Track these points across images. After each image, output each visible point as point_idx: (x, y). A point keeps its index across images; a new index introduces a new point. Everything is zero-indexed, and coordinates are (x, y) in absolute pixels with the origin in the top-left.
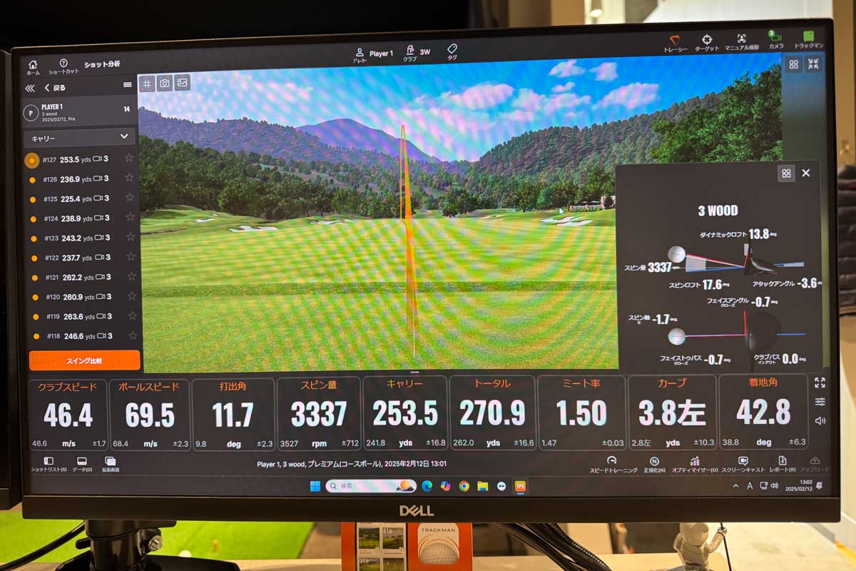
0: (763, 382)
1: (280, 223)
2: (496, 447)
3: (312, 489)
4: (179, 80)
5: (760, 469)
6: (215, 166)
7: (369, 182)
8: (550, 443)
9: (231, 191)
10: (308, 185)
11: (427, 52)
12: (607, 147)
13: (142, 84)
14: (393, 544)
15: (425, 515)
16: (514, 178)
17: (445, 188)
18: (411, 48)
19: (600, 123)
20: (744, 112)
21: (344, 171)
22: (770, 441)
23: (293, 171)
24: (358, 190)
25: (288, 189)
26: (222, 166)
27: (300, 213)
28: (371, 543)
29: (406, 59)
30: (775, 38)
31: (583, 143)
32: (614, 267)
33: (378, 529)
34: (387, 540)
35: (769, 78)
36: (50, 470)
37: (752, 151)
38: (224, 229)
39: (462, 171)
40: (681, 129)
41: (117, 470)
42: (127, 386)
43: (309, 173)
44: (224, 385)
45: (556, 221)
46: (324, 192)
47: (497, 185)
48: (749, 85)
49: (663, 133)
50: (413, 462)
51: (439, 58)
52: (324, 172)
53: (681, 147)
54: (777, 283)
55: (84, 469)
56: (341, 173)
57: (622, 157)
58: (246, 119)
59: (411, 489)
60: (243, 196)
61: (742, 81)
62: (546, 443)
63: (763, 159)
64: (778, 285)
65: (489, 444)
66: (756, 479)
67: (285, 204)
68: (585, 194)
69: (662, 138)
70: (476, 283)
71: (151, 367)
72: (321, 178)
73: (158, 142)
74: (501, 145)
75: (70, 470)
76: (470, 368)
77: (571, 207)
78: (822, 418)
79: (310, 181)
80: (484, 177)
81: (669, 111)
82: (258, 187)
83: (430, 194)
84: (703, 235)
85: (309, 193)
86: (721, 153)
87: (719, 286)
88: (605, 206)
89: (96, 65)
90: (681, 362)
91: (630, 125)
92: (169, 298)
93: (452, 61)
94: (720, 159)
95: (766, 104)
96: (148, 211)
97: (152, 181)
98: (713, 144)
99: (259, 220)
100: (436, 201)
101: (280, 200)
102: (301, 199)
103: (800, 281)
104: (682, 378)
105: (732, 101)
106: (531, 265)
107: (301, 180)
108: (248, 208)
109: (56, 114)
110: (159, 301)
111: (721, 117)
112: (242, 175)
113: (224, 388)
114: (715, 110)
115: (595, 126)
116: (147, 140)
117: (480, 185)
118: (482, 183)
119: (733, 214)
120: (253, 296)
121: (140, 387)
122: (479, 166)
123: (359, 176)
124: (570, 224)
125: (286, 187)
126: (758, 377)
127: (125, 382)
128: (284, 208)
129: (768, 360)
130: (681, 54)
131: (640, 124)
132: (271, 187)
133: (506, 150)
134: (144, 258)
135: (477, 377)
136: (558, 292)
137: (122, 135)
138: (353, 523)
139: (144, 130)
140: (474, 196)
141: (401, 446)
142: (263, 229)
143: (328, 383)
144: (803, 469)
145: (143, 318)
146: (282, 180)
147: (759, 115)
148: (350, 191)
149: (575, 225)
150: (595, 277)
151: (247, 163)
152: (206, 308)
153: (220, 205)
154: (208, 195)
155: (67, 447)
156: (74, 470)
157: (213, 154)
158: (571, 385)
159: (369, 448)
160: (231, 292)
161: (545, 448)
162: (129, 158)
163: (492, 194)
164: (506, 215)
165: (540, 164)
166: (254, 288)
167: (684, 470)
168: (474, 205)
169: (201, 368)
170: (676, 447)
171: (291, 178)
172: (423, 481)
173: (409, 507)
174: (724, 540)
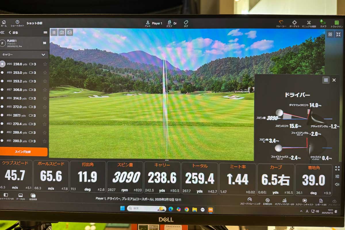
0: (314, 167)
1: (110, 94)
2: (201, 193)
3: (121, 209)
4: (68, 31)
5: (312, 205)
6: (83, 69)
7: (149, 78)
8: (224, 192)
9: (90, 80)
10: (123, 78)
12: (251, 66)
13: (52, 32)
15: (170, 221)
16: (211, 78)
17: (182, 82)
18: (170, 22)
19: (249, 56)
20: (309, 54)
21: (139, 73)
22: (316, 193)
23: (117, 72)
24: (144, 81)
25: (114, 80)
27: (119, 90)
29: (167, 26)
30: (323, 23)
31: (241, 64)
32: (253, 118)
33: (147, 226)
35: (320, 40)
36: (6, 199)
37: (312, 70)
38: (86, 96)
39: (190, 74)
40: (283, 60)
41: (36, 199)
42: (41, 163)
43: (123, 73)
44: (84, 164)
45: (229, 97)
46: (130, 82)
47: (204, 81)
48: (311, 42)
49: (275, 61)
50: (167, 199)
51: (180, 26)
52: (130, 73)
53: (283, 67)
55: (21, 199)
56: (138, 74)
57: (257, 71)
58: (97, 49)
59: (164, 210)
60: (95, 83)
61: (309, 40)
62: (222, 192)
63: (316, 74)
64: (321, 127)
65: (198, 192)
66: (310, 209)
67: (113, 86)
68: (241, 86)
69: (275, 63)
70: (194, 122)
71: (53, 155)
72: (129, 76)
73: (58, 58)
74: (206, 64)
75: (15, 199)
76: (191, 159)
77: (235, 91)
78: (338, 183)
79: (124, 77)
80: (199, 78)
81: (278, 52)
82: (101, 79)
83: (175, 84)
84: (290, 105)
85: (123, 82)
86: (299, 71)
87: (297, 126)
88: (250, 91)
89: (32, 24)
90: (280, 158)
91: (261, 57)
92: (61, 126)
93: (186, 28)
94: (299, 73)
96: (53, 87)
97: (55, 74)
98: (295, 67)
99: (102, 93)
100: (178, 87)
101: (111, 85)
102: (120, 84)
103: (330, 126)
104: (280, 165)
105: (304, 49)
106: (217, 116)
107: (120, 76)
108: (97, 88)
109: (13, 44)
110: (55, 127)
111: (299, 55)
112: (94, 73)
113: (84, 165)
114: (297, 53)
115: (246, 57)
116: (53, 57)
117: (197, 81)
120: (98, 126)
121: (47, 164)
122: (197, 73)
123: (145, 75)
124: (235, 99)
125: (114, 79)
126: (312, 166)
127: (40, 161)
128: (113, 88)
129: (316, 158)
130: (284, 28)
131: (266, 57)
132: (107, 79)
133: (208, 66)
134: (50, 108)
135: (194, 163)
136: (229, 127)
137: (42, 54)
138: (137, 224)
139: (53, 53)
140: (194, 85)
141: (160, 192)
142: (103, 97)
143: (129, 164)
144: (330, 205)
145: (50, 134)
146: (112, 76)
147: (315, 55)
148: (141, 81)
149: (237, 99)
150: (245, 121)
151: (97, 68)
152: (77, 130)
153: (84, 86)
154: (80, 81)
155: (14, 189)
156: (17, 199)
157: (82, 64)
158: (234, 167)
159: (146, 192)
160: (88, 123)
161: (222, 194)
162: (45, 64)
163: (202, 85)
164: (208, 93)
165: (223, 73)
166: (98, 122)
167: (280, 204)
168: (194, 89)
169: (74, 156)
170: (277, 194)
171: (116, 75)
172: (169, 207)
173: (163, 218)
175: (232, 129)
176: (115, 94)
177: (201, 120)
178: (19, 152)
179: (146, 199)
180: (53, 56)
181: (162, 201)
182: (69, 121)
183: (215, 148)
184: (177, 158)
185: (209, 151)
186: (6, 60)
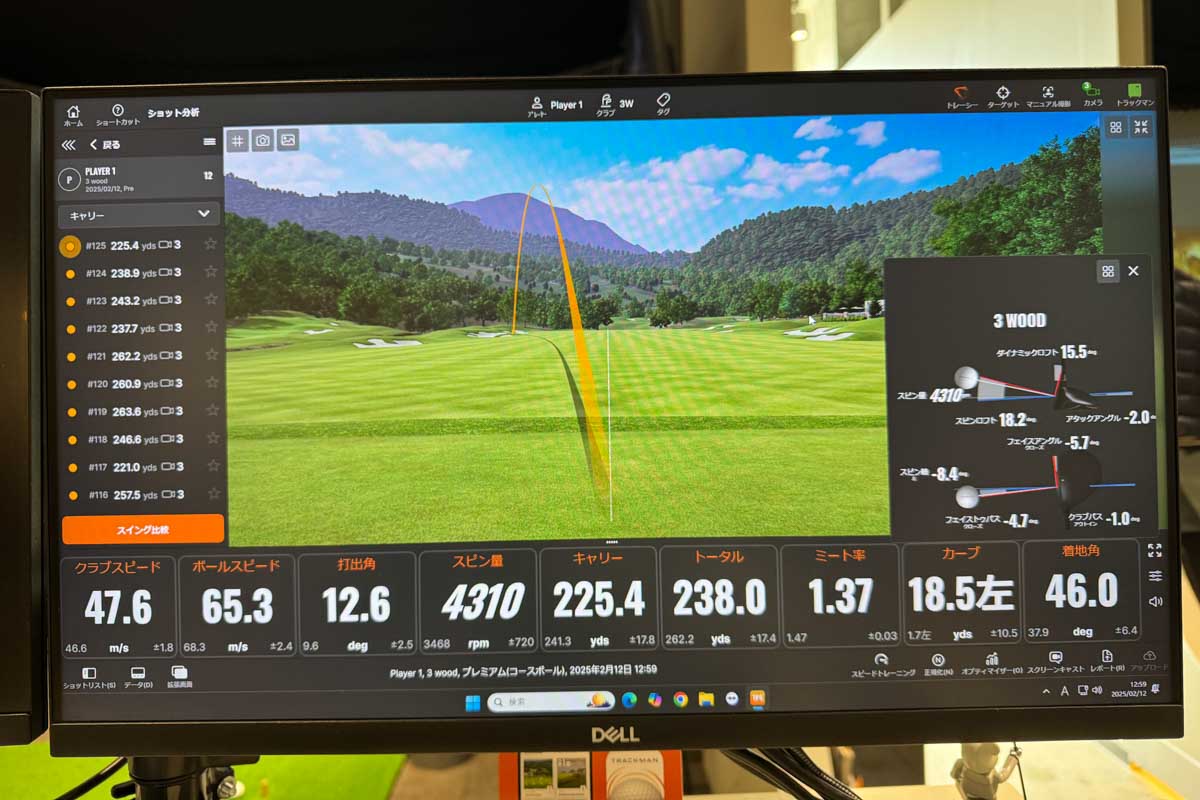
0: (1081, 550)
1: (424, 336)
2: (724, 645)
3: (468, 707)
4: (284, 137)
5: (1078, 669)
6: (333, 257)
7: (549, 280)
8: (798, 638)
9: (357, 291)
10: (464, 283)
11: (630, 104)
12: (872, 234)
13: (230, 141)
14: (572, 781)
15: (627, 740)
16: (747, 275)
17: (655, 288)
18: (607, 99)
19: (863, 202)
20: (1052, 189)
22: (1091, 630)
23: (444, 264)
24: (534, 290)
25: (437, 288)
26: (345, 256)
27: (452, 321)
28: (541, 780)
29: (600, 113)
30: (1091, 92)
31: (839, 229)
32: (884, 397)
33: (550, 762)
34: (564, 776)
35: (1085, 145)
36: (91, 686)
37: (1063, 242)
38: (345, 344)
39: (678, 264)
40: (970, 211)
41: (190, 684)
42: (205, 566)
43: (465, 266)
44: (344, 563)
45: (806, 334)
46: (486, 295)
47: (724, 285)
48: (1058, 154)
49: (947, 216)
50: (610, 668)
51: (645, 112)
52: (487, 265)
53: (971, 235)
54: (1098, 417)
55: (140, 685)
56: (510, 267)
57: (893, 248)
58: (379, 191)
59: (607, 705)
60: (373, 299)
61: (1050, 148)
62: (793, 638)
63: (1078, 252)
64: (1099, 421)
65: (715, 640)
66: (1073, 682)
67: (433, 309)
68: (843, 297)
69: (946, 223)
70: (695, 418)
71: (240, 537)
72: (483, 274)
73: (253, 222)
74: (730, 230)
75: (120, 687)
76: (688, 536)
77: (825, 314)
78: (1158, 598)
79: (467, 278)
80: (706, 274)
81: (955, 187)
82: (395, 286)
83: (632, 295)
84: (1001, 353)
85: (465, 293)
86: (1023, 243)
87: (1022, 420)
88: (871, 313)
89: (165, 114)
90: (974, 524)
91: (903, 204)
92: (268, 442)
93: (663, 117)
94: (1022, 252)
95: (1081, 179)
96: (237, 318)
97: (242, 276)
98: (1011, 232)
99: (397, 331)
100: (641, 306)
101: (426, 304)
102: (455, 302)
103: (1128, 416)
104: (974, 546)
105: (1037, 175)
106: (769, 394)
107: (455, 276)
108: (380, 315)
109: (106, 181)
110: (249, 445)
111: (1022, 195)
112: (371, 269)
114: (1015, 187)
115: (856, 206)
116: (236, 219)
117: (701, 284)
118: (704, 281)
119: (1039, 326)
120: (386, 437)
121: (223, 567)
122: (700, 258)
123: (535, 271)
124: (825, 338)
125: (434, 285)
126: (1074, 544)
127: (201, 559)
128: (431, 315)
129: (1087, 521)
130: (972, 110)
131: (916, 204)
132: (413, 285)
133: (736, 236)
134: (230, 385)
135: (699, 549)
136: (807, 430)
137: (200, 212)
138: (516, 754)
139: (233, 206)
140: (693, 300)
141: (593, 646)
142: (401, 344)
143: (491, 558)
144: (1134, 667)
145: (230, 469)
146: (427, 277)
147: (1071, 193)
148: (522, 291)
149: (831, 338)
150: (858, 410)
151: (378, 254)
152: (322, 452)
153: (340, 311)
154: (324, 296)
155: (116, 653)
156: (127, 685)
157: (331, 239)
158: (827, 558)
159: (548, 648)
160: (355, 431)
161: (792, 644)
162: (210, 244)
163: (718, 296)
164: (738, 324)
165: (782, 256)
166: (387, 425)
167: (978, 671)
168: (694, 311)
169: (311, 538)
170: (966, 640)
171: (441, 273)
172: (622, 694)
173: (605, 730)
174: (1019, 764)
175: (819, 437)
176: (439, 333)
177: (713, 412)
178: (130, 530)
179: (541, 670)
180: (236, 217)
181: (592, 675)
182: (291, 425)
183: (765, 500)
184: (644, 535)
185: (747, 509)
186: (84, 233)
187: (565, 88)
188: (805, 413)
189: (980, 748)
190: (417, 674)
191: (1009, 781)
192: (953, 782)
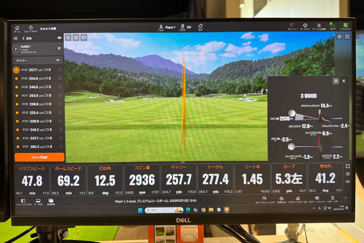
0: (325, 166)
1: (126, 99)
2: (217, 193)
3: (139, 212)
4: (83, 36)
5: (324, 202)
6: (98, 74)
7: (164, 82)
9: (105, 85)
10: (138, 83)
11: (190, 27)
12: (264, 69)
13: (66, 38)
14: (170, 234)
15: (187, 222)
16: (226, 81)
17: (197, 85)
18: (183, 26)
19: (261, 59)
20: (319, 55)
22: (328, 190)
23: (132, 77)
26: (101, 74)
27: (134, 94)
28: (161, 233)
29: (181, 30)
30: (332, 25)
31: (254, 67)
32: (267, 119)
33: (164, 228)
34: (168, 232)
35: (330, 42)
36: (24, 205)
37: (322, 72)
38: (101, 101)
39: (204, 77)
40: (294, 62)
41: (54, 204)
42: (58, 168)
43: (139, 78)
44: (101, 168)
45: (243, 99)
46: (145, 86)
47: (218, 84)
48: (322, 45)
49: (287, 63)
50: (182, 200)
51: (194, 30)
52: (145, 77)
53: (294, 69)
54: (332, 126)
55: (39, 204)
56: (153, 78)
57: (270, 73)
58: (112, 54)
59: (181, 211)
60: (110, 87)
61: (319, 43)
62: (238, 191)
63: (327, 75)
64: (332, 127)
65: (214, 192)
66: (322, 205)
67: (129, 90)
68: (255, 88)
69: (287, 66)
70: (209, 125)
71: (69, 160)
72: (144, 80)
73: (73, 63)
74: (220, 67)
75: (33, 205)
76: (206, 160)
77: (249, 93)
78: (348, 180)
79: (139, 81)
80: (213, 81)
81: (289, 55)
82: (117, 83)
83: (190, 87)
84: (302, 106)
85: (139, 86)
86: (310, 72)
87: (309, 126)
88: (263, 93)
89: (46, 29)
90: (294, 158)
91: (274, 60)
92: (78, 131)
93: (200, 31)
94: (310, 75)
96: (68, 93)
97: (70, 80)
98: (307, 68)
99: (118, 97)
100: (193, 90)
101: (126, 89)
102: (135, 89)
103: (341, 125)
104: (293, 164)
105: (315, 51)
106: (232, 118)
107: (135, 80)
108: (113, 92)
109: (27, 50)
110: (72, 132)
111: (310, 57)
112: (110, 78)
114: (308, 55)
115: (259, 60)
116: (68, 62)
117: (211, 84)
118: (212, 83)
119: (314, 97)
120: (114, 130)
121: (64, 169)
122: (211, 76)
123: (160, 79)
124: (249, 101)
125: (129, 83)
126: (323, 164)
127: (57, 166)
128: (128, 92)
129: (328, 157)
130: (296, 31)
131: (278, 60)
132: (122, 83)
133: (222, 69)
134: (66, 113)
135: (209, 164)
136: (243, 129)
137: (57, 60)
138: (153, 226)
139: (67, 58)
140: (209, 88)
141: (177, 193)
142: (119, 101)
143: (146, 167)
144: (341, 201)
145: (66, 139)
146: (127, 80)
147: (325, 57)
148: (156, 85)
149: (251, 101)
150: (259, 123)
151: (112, 73)
152: (94, 135)
153: (100, 91)
154: (95, 86)
155: (31, 195)
156: (35, 204)
157: (97, 68)
158: (248, 168)
159: (163, 194)
160: (104, 128)
161: (237, 193)
162: (60, 69)
163: (216, 87)
164: (222, 96)
165: (236, 75)
166: (114, 126)
167: (293, 202)
168: (209, 92)
169: (91, 160)
170: (290, 193)
171: (131, 80)
172: (186, 208)
173: (180, 219)
174: (305, 229)
175: (246, 131)
176: (130, 98)
177: (215, 123)
178: (36, 157)
179: (161, 201)
181: (177, 202)
182: (85, 126)
183: (230, 150)
184: (193, 160)
185: (224, 152)
186: (21, 66)
187: (170, 22)
188: (242, 124)
189: (293, 225)
190: (123, 202)
191: (302, 234)
192: (285, 234)
